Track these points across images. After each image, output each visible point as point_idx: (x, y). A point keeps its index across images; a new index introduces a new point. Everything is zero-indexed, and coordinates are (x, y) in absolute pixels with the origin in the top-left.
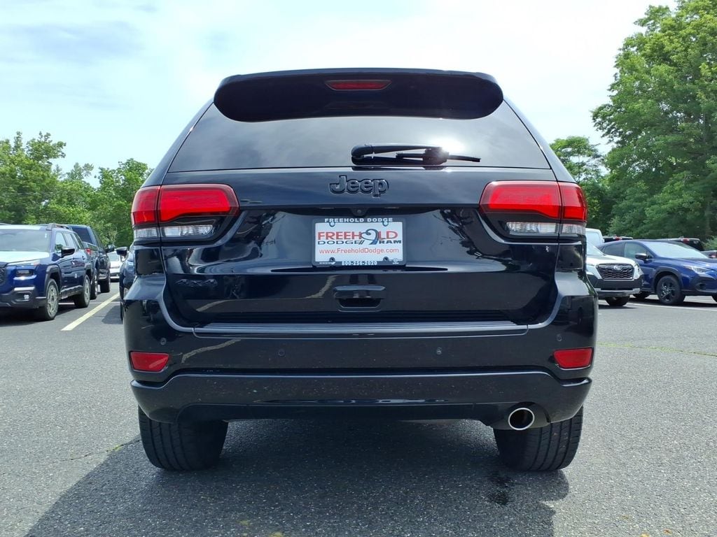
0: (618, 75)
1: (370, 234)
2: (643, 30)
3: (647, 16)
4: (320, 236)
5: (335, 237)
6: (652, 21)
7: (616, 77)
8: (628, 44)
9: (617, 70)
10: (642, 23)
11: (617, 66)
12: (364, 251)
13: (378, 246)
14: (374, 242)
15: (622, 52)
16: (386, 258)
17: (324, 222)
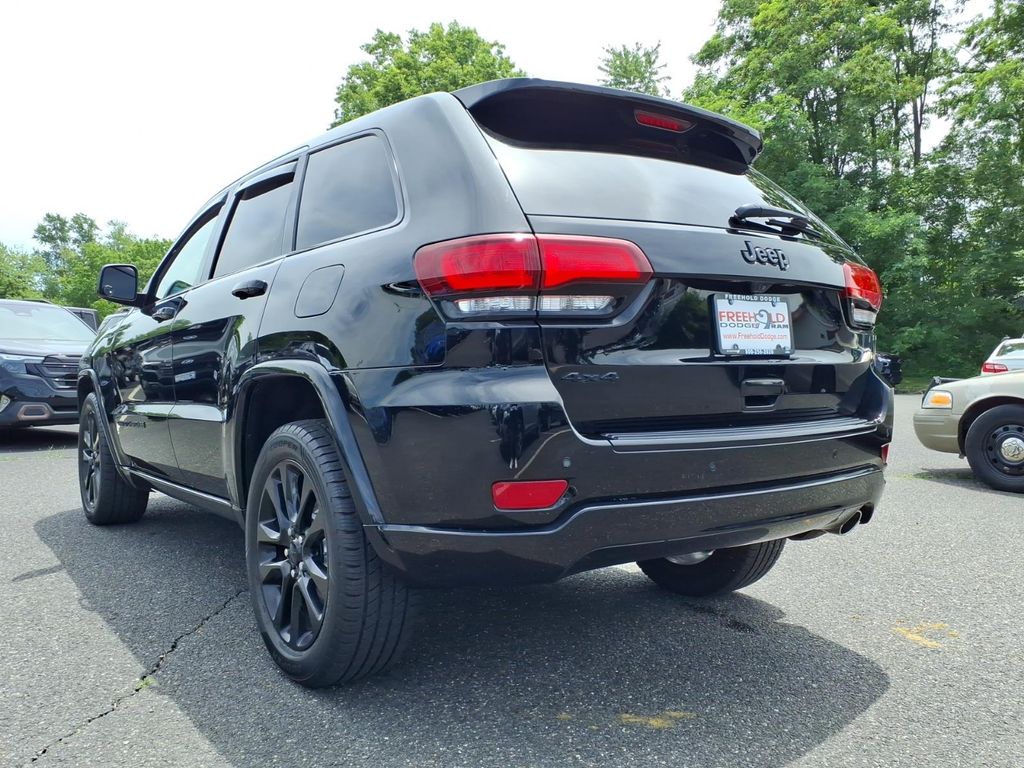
0: (339, 112)
1: (762, 316)
2: (371, 59)
3: (375, 43)
4: (721, 317)
5: (735, 318)
6: (381, 50)
7: (336, 115)
8: (354, 72)
9: (338, 106)
10: (370, 50)
11: (338, 100)
12: (760, 336)
13: (771, 331)
14: (767, 327)
15: (345, 83)
16: (779, 346)
17: (724, 298)
